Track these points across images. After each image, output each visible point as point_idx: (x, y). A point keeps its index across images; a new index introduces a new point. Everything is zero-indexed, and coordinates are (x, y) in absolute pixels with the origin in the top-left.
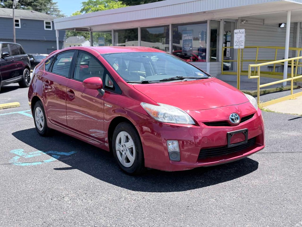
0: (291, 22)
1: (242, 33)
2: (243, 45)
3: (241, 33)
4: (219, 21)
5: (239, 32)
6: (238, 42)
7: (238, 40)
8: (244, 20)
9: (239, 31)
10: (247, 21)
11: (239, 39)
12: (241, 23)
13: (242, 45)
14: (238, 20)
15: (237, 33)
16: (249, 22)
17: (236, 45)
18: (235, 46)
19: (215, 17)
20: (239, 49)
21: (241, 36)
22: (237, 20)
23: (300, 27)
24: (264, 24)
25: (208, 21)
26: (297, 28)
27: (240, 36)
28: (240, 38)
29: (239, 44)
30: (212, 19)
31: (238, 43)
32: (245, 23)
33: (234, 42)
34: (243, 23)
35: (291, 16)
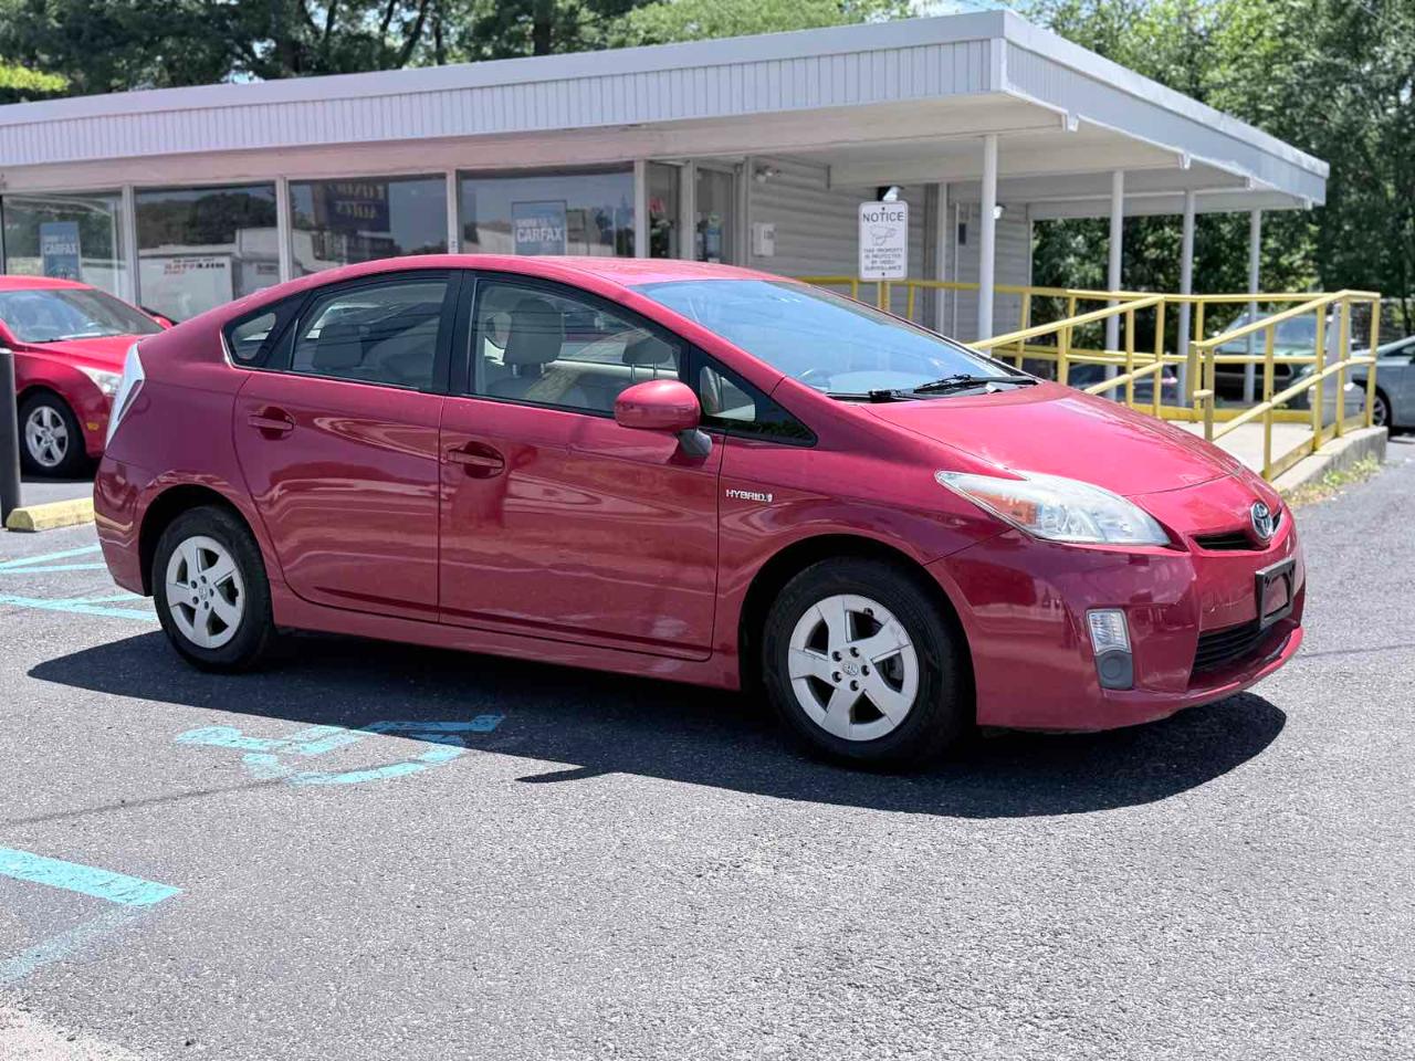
0: (1002, 177)
1: (893, 217)
2: (903, 268)
3: (889, 218)
4: (678, 168)
5: (882, 211)
6: (880, 253)
7: (876, 248)
8: (767, 168)
9: (884, 209)
10: (778, 171)
11: (883, 243)
12: (754, 178)
13: (894, 268)
14: (744, 168)
15: (875, 219)
16: (785, 177)
17: (870, 265)
18: (867, 268)
19: (670, 149)
20: (883, 283)
21: (893, 229)
22: (741, 165)
23: (948, 200)
24: (829, 186)
25: (636, 164)
26: (935, 207)
27: (885, 231)
28: (885, 237)
29: (884, 262)
30: (654, 158)
31: (876, 256)
32: (768, 181)
33: (863, 255)
34: (761, 178)
35: (999, 152)
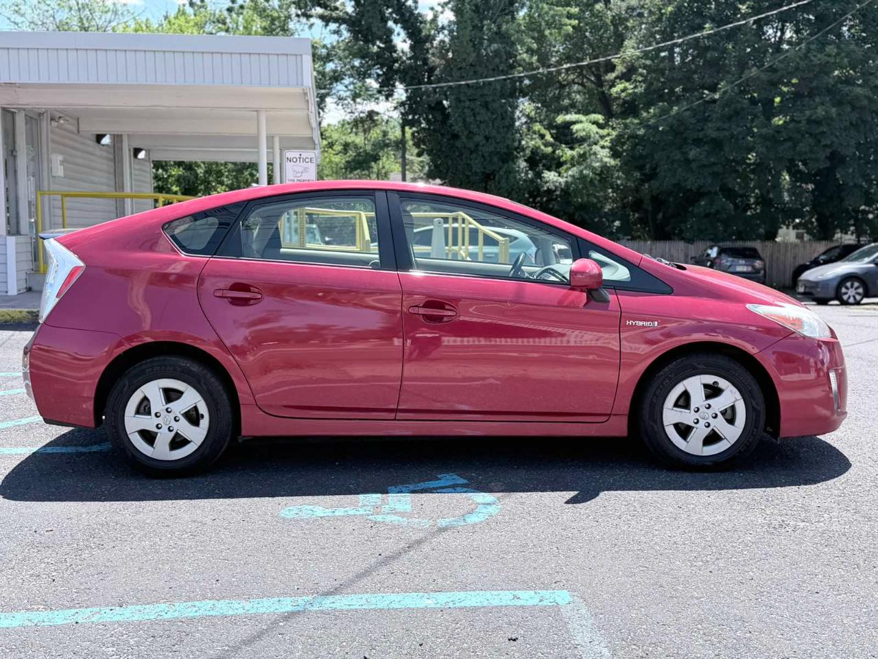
1: (307, 160)
3: (304, 160)
5: (300, 158)
7: (296, 179)
8: (60, 118)
9: (300, 155)
11: (301, 176)
12: (51, 123)
14: (44, 116)
15: (295, 160)
21: (307, 168)
22: (42, 114)
23: (129, 145)
24: (78, 131)
26: (121, 149)
27: (303, 169)
28: (303, 174)
34: (55, 124)
